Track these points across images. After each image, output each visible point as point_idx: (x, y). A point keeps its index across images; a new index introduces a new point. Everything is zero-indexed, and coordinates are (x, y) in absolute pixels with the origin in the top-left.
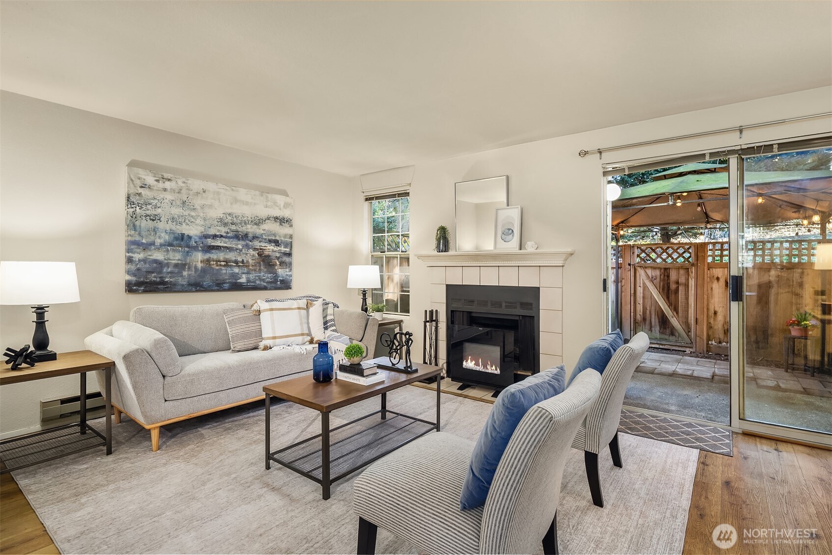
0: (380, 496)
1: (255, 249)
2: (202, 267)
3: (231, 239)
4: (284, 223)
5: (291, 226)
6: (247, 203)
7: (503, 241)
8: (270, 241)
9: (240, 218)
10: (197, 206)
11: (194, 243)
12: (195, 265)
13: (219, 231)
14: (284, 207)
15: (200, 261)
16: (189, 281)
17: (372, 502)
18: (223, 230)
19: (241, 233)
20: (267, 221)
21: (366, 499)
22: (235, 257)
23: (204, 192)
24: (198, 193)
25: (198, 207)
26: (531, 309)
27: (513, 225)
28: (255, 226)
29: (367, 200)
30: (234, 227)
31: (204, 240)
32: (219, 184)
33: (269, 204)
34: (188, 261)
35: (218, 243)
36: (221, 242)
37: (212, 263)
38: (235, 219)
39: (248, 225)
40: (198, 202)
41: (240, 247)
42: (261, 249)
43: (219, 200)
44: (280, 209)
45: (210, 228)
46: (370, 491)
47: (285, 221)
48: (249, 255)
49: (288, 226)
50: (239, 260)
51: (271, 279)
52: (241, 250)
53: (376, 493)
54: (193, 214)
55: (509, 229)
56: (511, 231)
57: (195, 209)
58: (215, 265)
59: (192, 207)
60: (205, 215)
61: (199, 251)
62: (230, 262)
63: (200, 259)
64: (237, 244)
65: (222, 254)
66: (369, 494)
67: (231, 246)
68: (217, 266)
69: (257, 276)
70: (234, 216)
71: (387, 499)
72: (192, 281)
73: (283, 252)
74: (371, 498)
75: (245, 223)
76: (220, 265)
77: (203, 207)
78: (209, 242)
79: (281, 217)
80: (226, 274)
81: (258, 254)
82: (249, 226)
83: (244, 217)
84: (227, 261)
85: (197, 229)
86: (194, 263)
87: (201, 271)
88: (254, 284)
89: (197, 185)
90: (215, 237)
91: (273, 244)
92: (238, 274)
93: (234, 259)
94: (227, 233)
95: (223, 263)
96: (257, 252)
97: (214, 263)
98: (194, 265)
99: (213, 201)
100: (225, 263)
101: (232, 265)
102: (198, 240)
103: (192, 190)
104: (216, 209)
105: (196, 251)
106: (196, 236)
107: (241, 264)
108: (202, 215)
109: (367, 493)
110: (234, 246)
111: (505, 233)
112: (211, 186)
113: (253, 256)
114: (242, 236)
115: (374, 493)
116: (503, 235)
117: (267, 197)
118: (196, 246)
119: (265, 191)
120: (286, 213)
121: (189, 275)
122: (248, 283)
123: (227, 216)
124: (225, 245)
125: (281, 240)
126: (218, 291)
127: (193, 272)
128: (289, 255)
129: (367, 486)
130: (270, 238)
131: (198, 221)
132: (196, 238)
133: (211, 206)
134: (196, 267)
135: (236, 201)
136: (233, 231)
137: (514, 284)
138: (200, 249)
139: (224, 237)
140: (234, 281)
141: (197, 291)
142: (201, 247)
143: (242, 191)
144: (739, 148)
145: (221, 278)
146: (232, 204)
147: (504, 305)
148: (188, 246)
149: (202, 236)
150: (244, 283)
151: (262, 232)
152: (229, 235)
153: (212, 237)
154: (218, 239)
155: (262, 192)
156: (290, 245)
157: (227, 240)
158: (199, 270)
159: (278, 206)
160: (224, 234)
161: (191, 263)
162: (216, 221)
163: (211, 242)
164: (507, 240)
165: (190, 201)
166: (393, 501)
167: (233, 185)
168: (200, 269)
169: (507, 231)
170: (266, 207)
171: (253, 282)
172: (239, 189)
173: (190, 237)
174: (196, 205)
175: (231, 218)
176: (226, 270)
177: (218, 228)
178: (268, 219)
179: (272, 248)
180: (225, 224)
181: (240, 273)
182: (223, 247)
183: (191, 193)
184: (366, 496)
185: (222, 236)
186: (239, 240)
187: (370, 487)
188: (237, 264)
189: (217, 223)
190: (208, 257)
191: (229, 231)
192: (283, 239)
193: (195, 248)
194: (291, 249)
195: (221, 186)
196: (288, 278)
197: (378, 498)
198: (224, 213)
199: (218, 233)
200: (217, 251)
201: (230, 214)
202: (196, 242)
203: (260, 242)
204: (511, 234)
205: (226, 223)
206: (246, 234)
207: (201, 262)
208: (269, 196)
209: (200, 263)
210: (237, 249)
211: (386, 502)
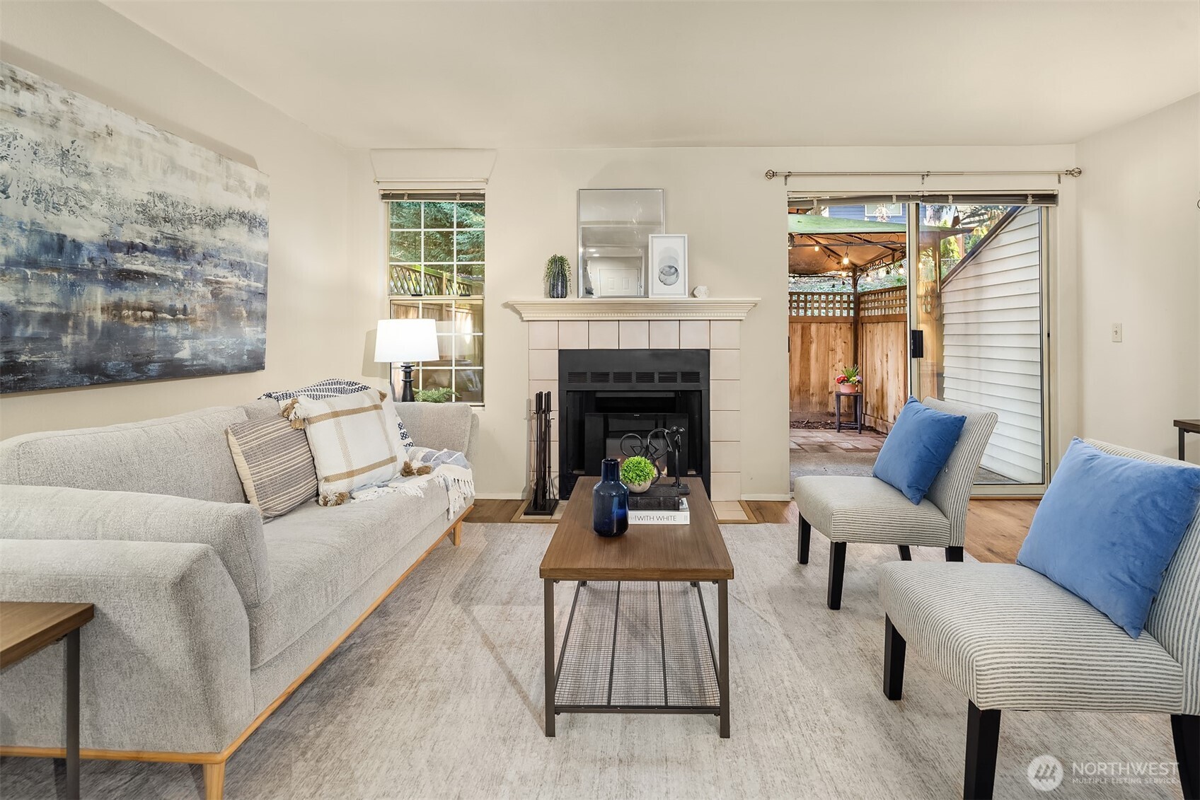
0: (1032, 662)
1: (207, 282)
2: (103, 323)
3: (162, 256)
4: (256, 227)
5: (266, 235)
6: (192, 176)
7: (662, 284)
8: (233, 266)
9: (180, 207)
10: (93, 168)
11: (86, 262)
12: (90, 317)
13: (140, 234)
14: (255, 192)
15: (99, 307)
16: (75, 360)
17: (1020, 677)
18: (147, 234)
19: (182, 244)
20: (227, 220)
21: (1009, 677)
22: (171, 299)
23: (110, 134)
24: (95, 135)
25: (96, 171)
26: (698, 381)
27: (677, 261)
28: (208, 230)
29: (385, 196)
30: (168, 229)
31: (109, 255)
32: (140, 121)
33: (232, 182)
34: (73, 308)
35: (137, 263)
36: (143, 263)
37: (125, 312)
38: (170, 209)
39: (194, 226)
40: (96, 158)
41: (180, 275)
42: (217, 282)
43: (141, 160)
44: (250, 197)
45: (121, 225)
46: (1012, 663)
47: (258, 224)
48: (196, 294)
49: (261, 234)
50: (178, 306)
51: (233, 349)
52: (182, 285)
53: (1023, 662)
54: (85, 186)
55: (671, 267)
56: (673, 270)
57: (89, 174)
58: (131, 319)
59: (83, 169)
60: (110, 192)
61: (98, 282)
62: (162, 312)
63: (99, 302)
64: (175, 270)
65: (146, 291)
66: (1013, 667)
67: (162, 272)
68: (136, 320)
69: (210, 344)
70: (169, 203)
71: (1044, 663)
72: (83, 359)
73: (253, 289)
74: (1019, 672)
75: (190, 222)
76: (142, 319)
77: (106, 171)
78: (120, 261)
79: (250, 214)
80: (153, 339)
81: (212, 292)
82: (197, 229)
83: (187, 207)
84: (155, 309)
85: (93, 227)
86: (87, 315)
87: (102, 332)
88: (204, 362)
89: (94, 114)
90: (131, 248)
91: (237, 273)
92: (176, 339)
93: (168, 303)
94: (156, 241)
95: (147, 314)
96: (211, 288)
97: (130, 313)
98: (86, 319)
99: (128, 160)
100: (152, 313)
101: (165, 319)
102: (95, 254)
103: (82, 125)
104: (133, 180)
105: (91, 281)
106: (92, 243)
107: (181, 316)
108: (104, 190)
109: (1008, 668)
110: (168, 273)
111: (664, 272)
112: (123, 123)
113: (203, 297)
114: (184, 251)
115: (1020, 663)
116: (662, 275)
117: (228, 168)
118: (92, 270)
119: (225, 154)
120: (257, 207)
121: (76, 344)
122: (193, 359)
123: (156, 199)
124: (152, 270)
125: (251, 264)
126: (138, 380)
127: (85, 337)
128: (263, 295)
129: (1002, 657)
130: (232, 258)
131: (96, 207)
132: (91, 248)
133: (123, 172)
134: (91, 324)
135: (172, 166)
136: (167, 238)
137: (674, 345)
138: (100, 276)
139: (149, 252)
140: (168, 356)
141: (94, 384)
142: (103, 273)
143: (185, 145)
144: (920, 194)
145: (142, 349)
146: (165, 172)
147: (656, 377)
148: (74, 269)
149: (104, 245)
150: (186, 360)
151: (220, 244)
152: (159, 246)
153: (125, 250)
154: (137, 253)
155: (220, 155)
156: (263, 276)
157: (155, 258)
158: (97, 330)
159: (245, 190)
160: (150, 244)
161: (80, 314)
162: (134, 209)
163: (123, 261)
164: (668, 282)
165: (78, 152)
166: (1054, 663)
167: (168, 129)
168: (100, 328)
169: (668, 269)
170: (227, 188)
171: (202, 358)
172: (180, 140)
173: (77, 246)
174: (92, 165)
175: (163, 207)
176: (154, 330)
177: (138, 227)
178: (230, 215)
179: (235, 280)
180: (153, 220)
181: (180, 336)
182: (147, 274)
183: (81, 131)
184: (1008, 673)
185: (145, 248)
186: (178, 259)
187: (1009, 657)
188: (174, 316)
189: (135, 215)
190: (117, 299)
191: (159, 236)
192: (253, 262)
193: (89, 275)
194: (266, 286)
195: (144, 125)
196: (260, 345)
197: (1030, 668)
198: (149, 194)
199: (137, 241)
200: (136, 284)
201: (161, 197)
202: (91, 260)
203: (216, 266)
204: (674, 274)
205: (153, 218)
206: (192, 247)
207: (103, 309)
208: (232, 165)
209: (99, 311)
210: (174, 281)
211: (1045, 668)
